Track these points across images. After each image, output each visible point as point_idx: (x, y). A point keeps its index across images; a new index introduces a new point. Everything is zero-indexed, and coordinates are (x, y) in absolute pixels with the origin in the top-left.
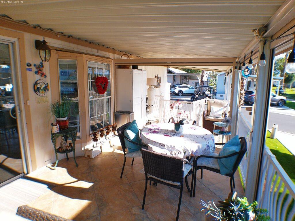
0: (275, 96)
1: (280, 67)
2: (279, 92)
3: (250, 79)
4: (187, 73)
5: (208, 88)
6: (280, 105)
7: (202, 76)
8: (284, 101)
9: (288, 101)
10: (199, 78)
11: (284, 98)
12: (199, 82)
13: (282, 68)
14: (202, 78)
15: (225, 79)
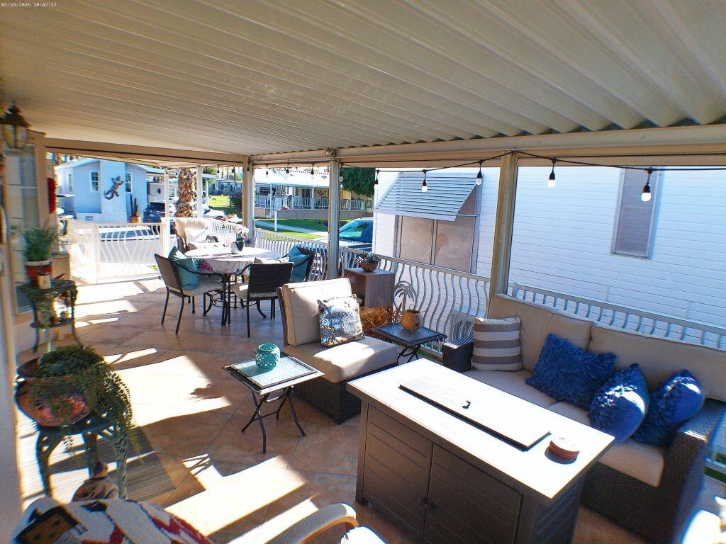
15: (95, 177)
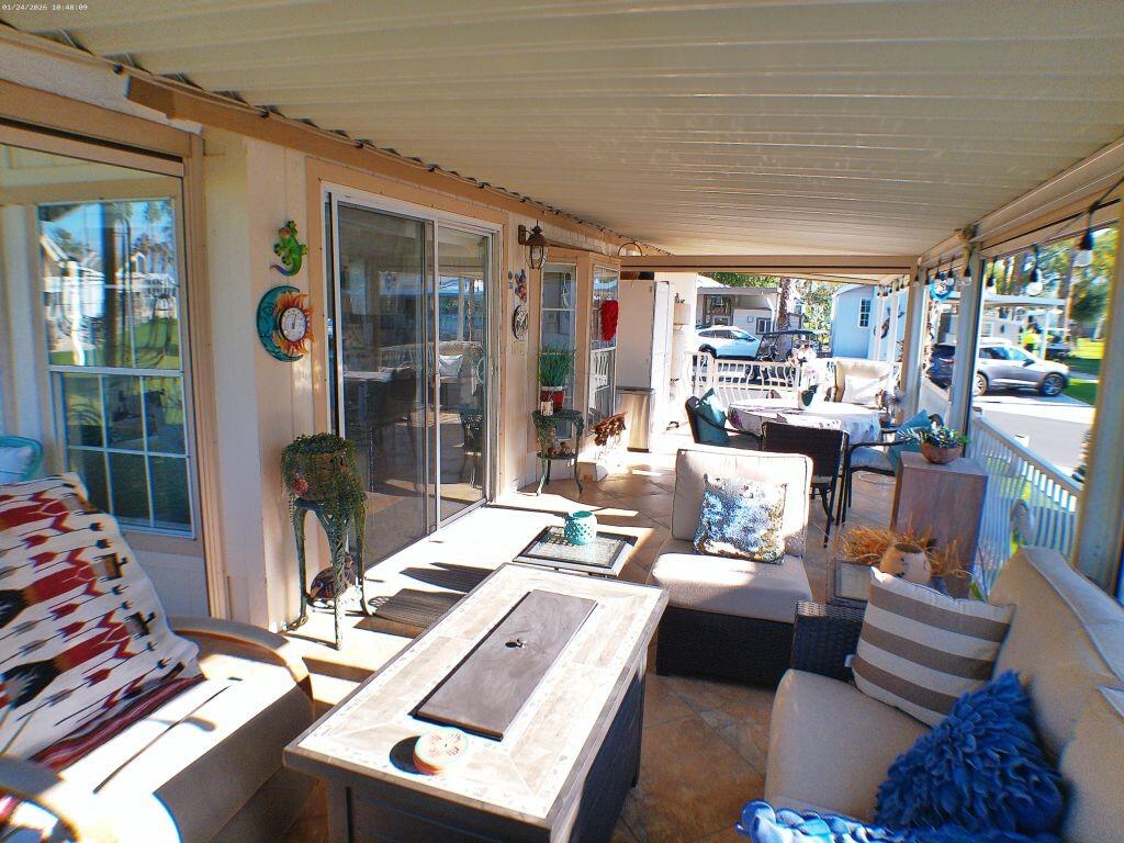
0: (1032, 362)
1: (1058, 260)
2: (1048, 350)
3: (949, 307)
4: (722, 286)
5: (803, 338)
6: (1049, 392)
7: (784, 297)
8: (1062, 381)
9: (1077, 380)
10: (772, 302)
11: (1063, 369)
12: (774, 316)
13: (1063, 265)
14: (783, 305)
15: (866, 307)
